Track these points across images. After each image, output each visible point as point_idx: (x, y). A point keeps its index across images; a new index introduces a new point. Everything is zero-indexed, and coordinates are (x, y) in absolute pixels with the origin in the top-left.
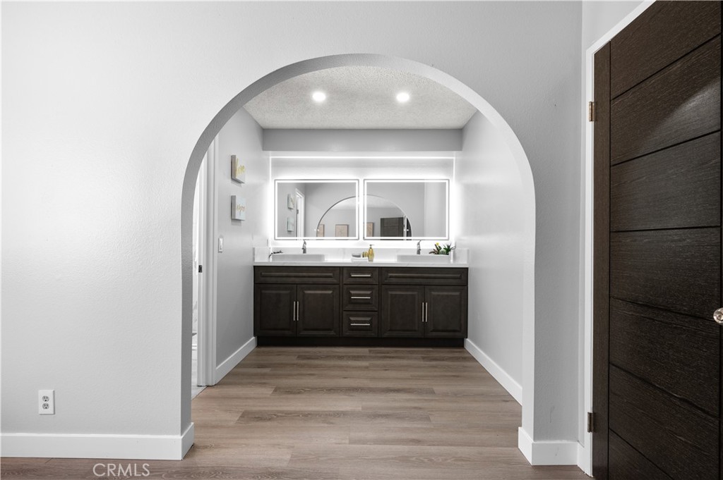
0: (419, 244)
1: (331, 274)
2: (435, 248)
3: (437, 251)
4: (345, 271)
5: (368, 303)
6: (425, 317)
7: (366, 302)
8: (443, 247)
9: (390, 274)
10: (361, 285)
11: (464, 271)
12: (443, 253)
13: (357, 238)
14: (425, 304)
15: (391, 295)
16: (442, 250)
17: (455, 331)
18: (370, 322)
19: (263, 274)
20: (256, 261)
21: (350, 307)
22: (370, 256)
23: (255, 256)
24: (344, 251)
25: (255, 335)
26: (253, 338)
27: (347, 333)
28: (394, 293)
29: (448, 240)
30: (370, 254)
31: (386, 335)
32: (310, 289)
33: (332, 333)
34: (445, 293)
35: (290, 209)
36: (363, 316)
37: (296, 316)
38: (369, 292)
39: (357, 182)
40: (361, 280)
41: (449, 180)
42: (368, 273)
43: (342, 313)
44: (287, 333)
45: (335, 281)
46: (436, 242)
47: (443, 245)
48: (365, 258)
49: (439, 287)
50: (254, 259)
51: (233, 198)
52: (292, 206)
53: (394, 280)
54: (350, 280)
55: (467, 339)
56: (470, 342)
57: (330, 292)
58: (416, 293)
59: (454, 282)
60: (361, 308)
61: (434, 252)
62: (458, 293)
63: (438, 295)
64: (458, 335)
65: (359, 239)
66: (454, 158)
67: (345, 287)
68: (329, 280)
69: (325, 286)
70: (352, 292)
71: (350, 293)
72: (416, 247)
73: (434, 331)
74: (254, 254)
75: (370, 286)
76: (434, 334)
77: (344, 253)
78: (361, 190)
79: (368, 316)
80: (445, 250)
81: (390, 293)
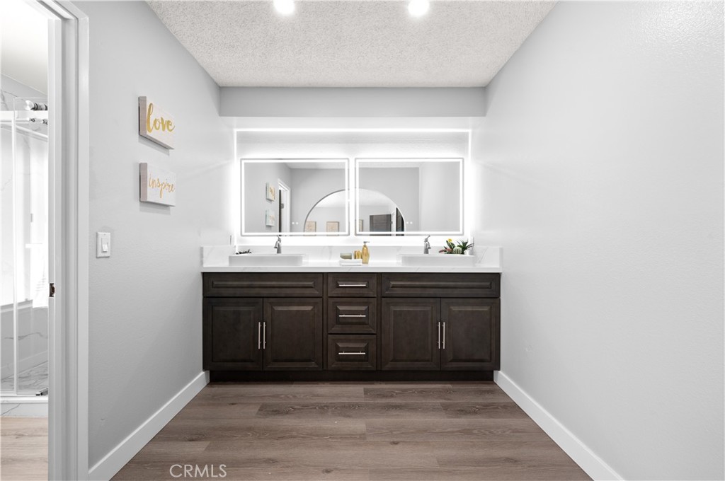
0: (426, 240)
1: (311, 283)
2: (447, 246)
3: (450, 249)
4: (330, 279)
5: (363, 324)
6: (442, 343)
7: (360, 322)
8: (456, 245)
9: (393, 283)
10: (354, 297)
11: (495, 278)
12: (457, 252)
13: (347, 233)
14: (442, 324)
15: (394, 311)
16: (456, 248)
17: (482, 361)
18: (366, 350)
19: (215, 283)
20: (205, 266)
21: (337, 329)
22: (364, 257)
23: (204, 259)
24: (330, 250)
25: (204, 369)
26: (202, 373)
27: (334, 365)
28: (398, 309)
29: (463, 235)
30: (363, 254)
31: (388, 367)
32: (280, 304)
33: (313, 365)
34: (469, 309)
35: (270, 200)
36: (356, 341)
37: (261, 343)
38: (364, 308)
39: (346, 161)
40: (353, 291)
41: (463, 159)
42: (363, 281)
43: (327, 337)
44: (250, 366)
45: (316, 293)
46: (447, 238)
47: (457, 241)
48: (357, 260)
49: (460, 300)
50: (202, 263)
51: (142, 168)
52: (271, 197)
53: (399, 291)
54: (339, 291)
55: (500, 372)
56: (504, 375)
57: (310, 308)
58: (428, 308)
59: (480, 292)
60: (352, 329)
61: (445, 251)
62: (486, 309)
63: (460, 311)
64: (486, 365)
65: (349, 234)
66: (470, 131)
67: (331, 301)
68: (308, 292)
69: (302, 300)
70: (341, 308)
71: (337, 308)
72: (423, 245)
73: (454, 360)
74: (202, 256)
75: (366, 300)
76: (455, 365)
77: (331, 252)
78: (352, 178)
79: (363, 341)
80: (461, 249)
81: (393, 308)
